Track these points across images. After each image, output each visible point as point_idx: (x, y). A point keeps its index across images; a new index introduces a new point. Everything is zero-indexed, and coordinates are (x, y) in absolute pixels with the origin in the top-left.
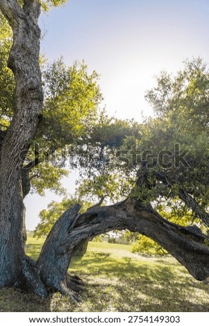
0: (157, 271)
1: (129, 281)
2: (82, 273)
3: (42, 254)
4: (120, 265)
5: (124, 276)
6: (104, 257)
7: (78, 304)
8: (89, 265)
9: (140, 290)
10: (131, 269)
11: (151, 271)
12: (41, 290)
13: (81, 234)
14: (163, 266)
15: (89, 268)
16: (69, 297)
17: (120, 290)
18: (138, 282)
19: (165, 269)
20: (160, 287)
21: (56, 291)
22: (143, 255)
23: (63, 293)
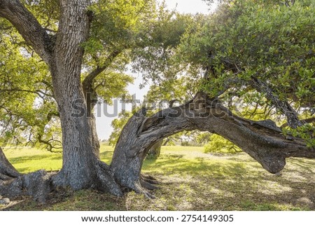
0: (230, 168)
1: (202, 178)
2: (156, 174)
3: (114, 159)
4: (193, 165)
5: (197, 174)
6: (177, 158)
7: (152, 201)
8: (163, 167)
9: (213, 185)
10: (204, 167)
11: (224, 168)
12: (116, 190)
13: (150, 137)
14: (235, 162)
15: (164, 169)
16: (143, 195)
17: (193, 186)
18: (211, 178)
19: (238, 166)
20: (233, 181)
21: (131, 190)
22: (216, 155)
23: (137, 192)
